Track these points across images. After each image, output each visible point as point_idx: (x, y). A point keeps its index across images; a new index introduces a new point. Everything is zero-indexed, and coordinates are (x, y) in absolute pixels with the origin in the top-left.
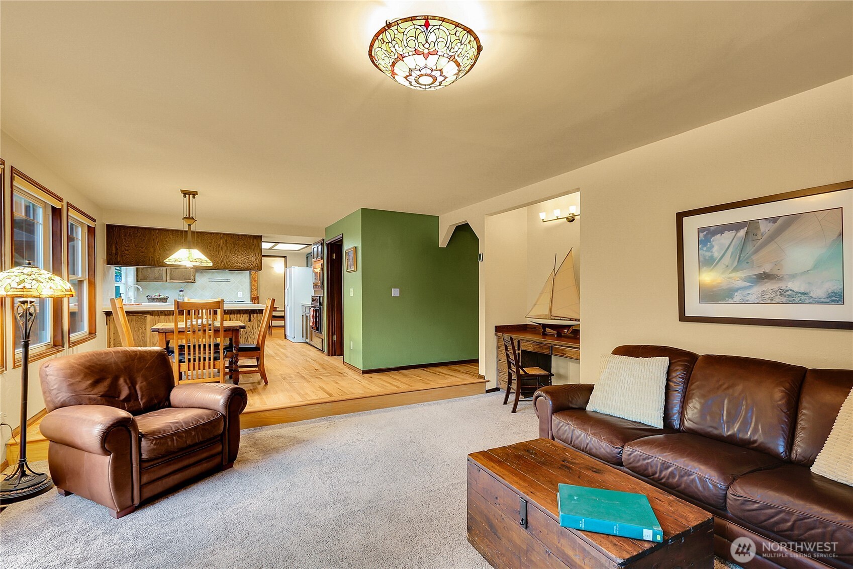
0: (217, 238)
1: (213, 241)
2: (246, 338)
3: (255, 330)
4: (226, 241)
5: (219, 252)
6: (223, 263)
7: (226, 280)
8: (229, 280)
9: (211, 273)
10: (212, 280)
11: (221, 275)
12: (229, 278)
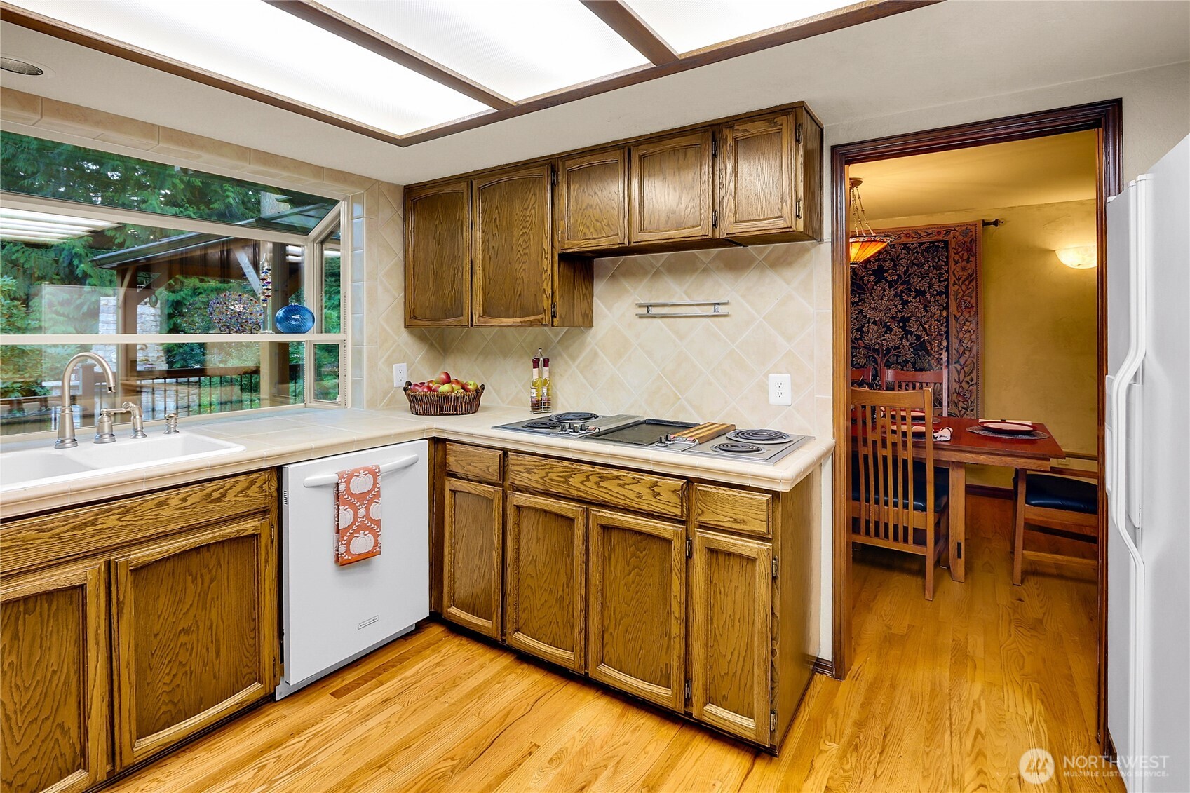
7: (710, 310)
8: (722, 309)
9: (650, 276)
10: (653, 311)
11: (690, 281)
12: (725, 300)
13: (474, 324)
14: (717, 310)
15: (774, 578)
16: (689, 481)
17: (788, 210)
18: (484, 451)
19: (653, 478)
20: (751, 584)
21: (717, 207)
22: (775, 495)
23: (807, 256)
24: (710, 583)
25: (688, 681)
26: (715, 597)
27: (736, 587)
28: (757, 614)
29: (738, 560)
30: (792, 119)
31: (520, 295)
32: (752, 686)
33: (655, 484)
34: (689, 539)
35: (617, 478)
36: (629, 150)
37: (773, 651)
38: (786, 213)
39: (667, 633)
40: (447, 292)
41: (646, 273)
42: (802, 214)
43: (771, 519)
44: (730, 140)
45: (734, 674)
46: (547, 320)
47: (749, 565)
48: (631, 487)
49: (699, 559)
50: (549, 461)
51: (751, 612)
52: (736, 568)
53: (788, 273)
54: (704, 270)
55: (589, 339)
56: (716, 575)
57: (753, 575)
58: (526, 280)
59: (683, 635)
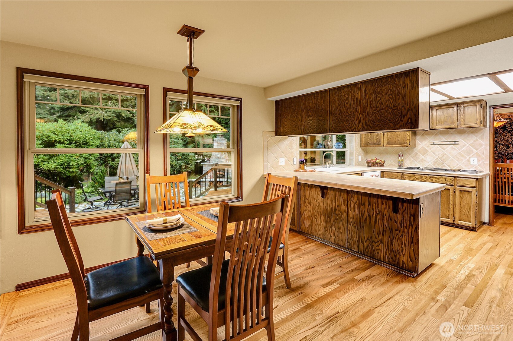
0: (354, 91)
1: (350, 95)
2: (392, 237)
3: (406, 230)
4: (365, 91)
5: (356, 109)
6: (361, 124)
7: (453, 143)
8: (456, 143)
9: (434, 135)
10: (435, 143)
11: (447, 136)
12: (458, 140)
13: (384, 146)
14: (455, 143)
15: (477, 195)
16: (455, 177)
17: (479, 122)
18: (397, 173)
19: (445, 177)
20: (471, 197)
21: (458, 121)
22: (477, 179)
23: (482, 131)
24: (461, 197)
25: (454, 217)
26: (461, 200)
27: (467, 197)
28: (472, 202)
29: (467, 192)
30: (480, 103)
31: (399, 140)
32: (471, 216)
33: (446, 178)
34: (455, 189)
35: (435, 177)
36: (433, 108)
37: (476, 209)
38: (478, 122)
39: (449, 208)
40: (375, 139)
41: (433, 134)
42: (482, 123)
43: (476, 184)
44: (462, 107)
45: (466, 214)
46: (408, 145)
47: (470, 193)
48: (439, 179)
49: (457, 192)
50: (416, 175)
51: (470, 202)
52: (467, 194)
53: (476, 134)
54: (451, 134)
55: (415, 150)
56: (462, 195)
57: (471, 195)
58: (401, 136)
59: (453, 208)
